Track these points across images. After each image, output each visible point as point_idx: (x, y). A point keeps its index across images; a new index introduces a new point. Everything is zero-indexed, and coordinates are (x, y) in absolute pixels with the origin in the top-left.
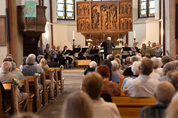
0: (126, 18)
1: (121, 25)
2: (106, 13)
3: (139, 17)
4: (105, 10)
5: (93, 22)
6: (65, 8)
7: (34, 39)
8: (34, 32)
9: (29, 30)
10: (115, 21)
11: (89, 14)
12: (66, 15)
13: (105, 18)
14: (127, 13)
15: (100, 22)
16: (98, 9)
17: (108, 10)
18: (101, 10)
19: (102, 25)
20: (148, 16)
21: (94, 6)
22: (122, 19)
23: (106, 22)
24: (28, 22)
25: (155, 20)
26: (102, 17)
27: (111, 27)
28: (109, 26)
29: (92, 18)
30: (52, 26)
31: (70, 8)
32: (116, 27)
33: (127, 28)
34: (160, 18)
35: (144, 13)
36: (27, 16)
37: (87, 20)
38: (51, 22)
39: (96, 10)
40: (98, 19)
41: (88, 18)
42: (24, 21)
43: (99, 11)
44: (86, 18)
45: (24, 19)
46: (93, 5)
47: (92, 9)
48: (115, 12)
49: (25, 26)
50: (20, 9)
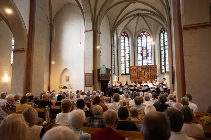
0: (154, 74)
1: (151, 77)
3: (161, 73)
5: (137, 76)
6: (125, 69)
7: (105, 84)
8: (104, 80)
9: (103, 79)
10: (148, 75)
11: (136, 72)
12: (125, 73)
13: (143, 73)
14: (154, 71)
15: (141, 76)
16: (140, 69)
17: (145, 70)
20: (165, 72)
22: (152, 74)
23: (144, 76)
28: (145, 78)
29: (137, 74)
30: (118, 77)
31: (128, 69)
32: (149, 78)
35: (163, 71)
36: (101, 73)
37: (135, 75)
38: (118, 76)
39: (139, 70)
40: (140, 74)
41: (135, 74)
42: (100, 75)
43: (140, 70)
44: (134, 74)
45: (101, 75)
47: (137, 69)
48: (148, 71)
49: (101, 77)
50: (99, 70)
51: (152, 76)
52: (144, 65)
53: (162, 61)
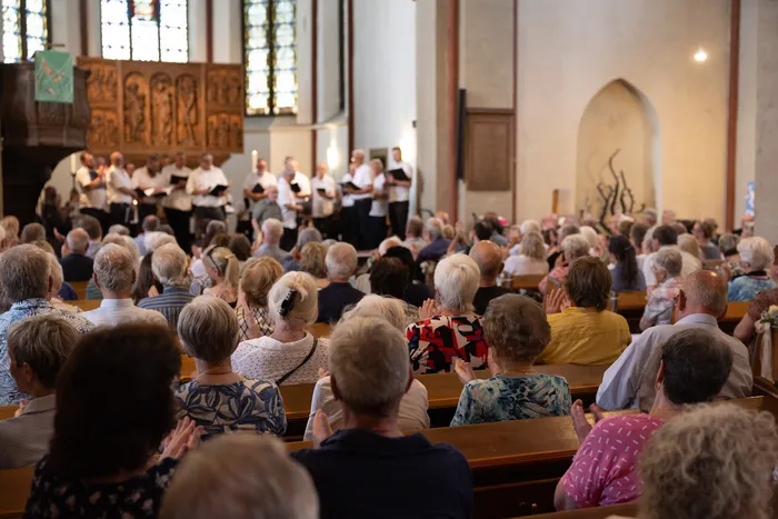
0: (223, 116)
1: (212, 135)
2: (166, 98)
4: (163, 89)
5: (126, 121)
9: (46, 140)
10: (193, 121)
11: (115, 96)
14: (228, 100)
15: (148, 123)
16: (143, 83)
17: (171, 89)
18: (151, 89)
19: (153, 133)
20: (272, 112)
21: (130, 74)
22: (213, 119)
23: (166, 124)
24: (42, 115)
25: (296, 125)
26: (155, 110)
27: (180, 137)
28: (173, 136)
29: (125, 108)
32: (195, 139)
33: (228, 143)
34: (314, 120)
35: (259, 102)
36: (41, 97)
37: (110, 115)
39: (137, 87)
40: (143, 115)
41: (114, 110)
42: (30, 113)
43: (144, 89)
44: (107, 109)
45: (30, 107)
46: (127, 72)
47: (125, 81)
48: (192, 96)
51: (217, 131)
52: (167, 58)
53: (252, 43)
